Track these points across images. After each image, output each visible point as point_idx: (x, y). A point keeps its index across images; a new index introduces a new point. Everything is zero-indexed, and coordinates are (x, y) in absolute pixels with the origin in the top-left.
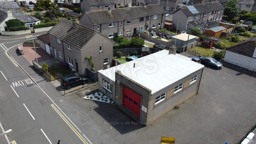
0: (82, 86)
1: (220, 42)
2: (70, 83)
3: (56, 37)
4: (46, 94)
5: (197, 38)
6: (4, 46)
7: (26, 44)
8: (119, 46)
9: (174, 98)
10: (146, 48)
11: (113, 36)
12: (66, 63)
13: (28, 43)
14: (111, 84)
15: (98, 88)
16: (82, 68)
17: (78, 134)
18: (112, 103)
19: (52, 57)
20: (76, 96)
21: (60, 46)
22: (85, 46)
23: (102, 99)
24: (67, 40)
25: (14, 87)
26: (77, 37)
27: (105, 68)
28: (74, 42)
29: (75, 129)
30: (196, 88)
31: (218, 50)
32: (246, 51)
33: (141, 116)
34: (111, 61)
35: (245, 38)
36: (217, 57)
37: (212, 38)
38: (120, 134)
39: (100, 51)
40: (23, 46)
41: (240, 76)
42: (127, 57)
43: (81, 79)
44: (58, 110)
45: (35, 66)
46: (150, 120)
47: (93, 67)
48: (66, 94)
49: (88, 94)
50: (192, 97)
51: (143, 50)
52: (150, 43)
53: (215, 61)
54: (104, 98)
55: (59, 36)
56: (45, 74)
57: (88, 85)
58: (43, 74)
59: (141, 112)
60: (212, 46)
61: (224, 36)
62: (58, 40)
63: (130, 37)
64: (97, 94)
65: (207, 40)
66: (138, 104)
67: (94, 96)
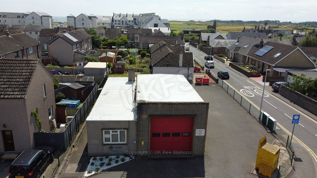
14: (124, 129)
18: (134, 158)
23: (113, 162)
32: (171, 63)
34: (54, 111)
47: (41, 128)
54: (114, 159)
59: (194, 140)
60: (125, 71)
64: (95, 161)
65: (118, 65)
66: (183, 133)
67: (95, 165)
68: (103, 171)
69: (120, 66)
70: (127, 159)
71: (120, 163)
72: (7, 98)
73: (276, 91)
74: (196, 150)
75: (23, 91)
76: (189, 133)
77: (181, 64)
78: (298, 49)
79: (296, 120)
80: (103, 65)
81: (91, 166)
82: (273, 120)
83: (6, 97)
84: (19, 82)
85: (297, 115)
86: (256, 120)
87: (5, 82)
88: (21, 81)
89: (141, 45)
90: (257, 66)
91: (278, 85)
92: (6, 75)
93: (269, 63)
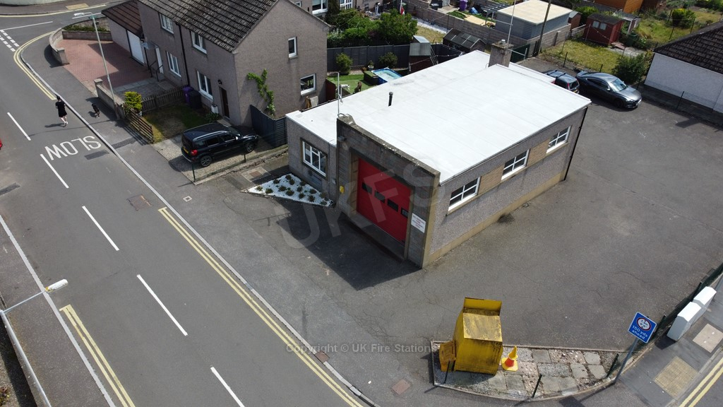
0: (240, 158)
1: (637, 28)
2: (206, 148)
3: (159, 13)
4: (141, 178)
5: (572, 13)
6: (9, 38)
7: (73, 32)
8: (342, 39)
9: (502, 192)
10: (422, 45)
11: (324, 8)
12: (192, 90)
13: (78, 29)
14: (323, 153)
15: (286, 163)
16: (241, 106)
17: (238, 288)
18: (327, 205)
19: (151, 72)
20: (226, 184)
21: (171, 38)
22: (246, 39)
23: (298, 193)
24: (192, 21)
25: (52, 159)
26: (224, 13)
27: (305, 105)
28: (215, 28)
29: (229, 276)
30: (563, 163)
31: (631, 53)
32: (712, 55)
33: (409, 242)
34: (321, 83)
35: (714, 15)
36: (628, 74)
37: (614, 15)
38: (353, 288)
39: (291, 55)
40: (65, 38)
41: (688, 129)
42: (367, 72)
43: (238, 136)
44: (179, 225)
45: (103, 97)
46: (432, 252)
47: (270, 103)
48: (199, 179)
49: (259, 181)
50: (550, 188)
51: (414, 51)
52: (432, 30)
53: (622, 85)
54: (306, 191)
55: (169, 9)
56: (134, 123)
57: (259, 153)
58: (129, 122)
59: (408, 230)
60: (615, 41)
61: (652, 8)
62: (164, 21)
63: (373, 10)
64: (285, 179)
65: (601, 21)
67: (276, 185)
69: (603, 27)
70: (318, 202)
71: (304, 200)
74: (411, 250)
75: (236, 42)
79: (642, 330)
81: (273, 183)
83: (219, 43)
84: (242, 25)
87: (230, 21)
92: (238, 11)
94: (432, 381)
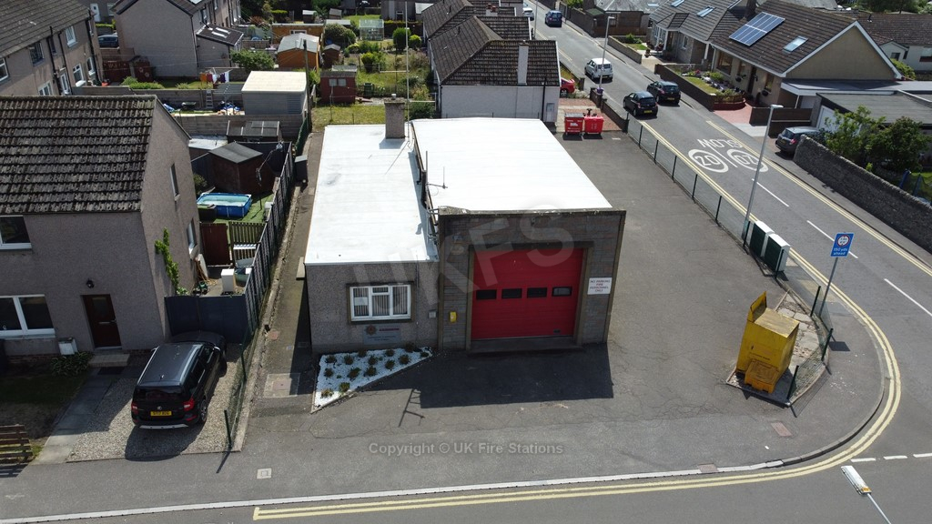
18: (431, 355)
23: (379, 365)
32: (493, 73)
34: (198, 232)
47: (177, 284)
49: (305, 387)
54: (380, 359)
59: (583, 305)
60: (357, 95)
64: (332, 364)
65: (337, 76)
66: (553, 289)
67: (335, 376)
68: (360, 389)
69: (343, 83)
70: (415, 358)
71: (398, 368)
72: (93, 212)
73: (786, 153)
74: (586, 331)
75: (133, 191)
76: (571, 288)
77: (522, 75)
78: (855, 27)
79: (842, 247)
80: (294, 82)
81: (325, 378)
82: (781, 242)
83: (90, 207)
84: (115, 164)
85: (844, 235)
86: (733, 243)
87: (76, 167)
88: (121, 163)
89: (392, 5)
90: (734, 75)
91: (793, 136)
92: (75, 146)
93: (771, 67)
94: (783, 406)
